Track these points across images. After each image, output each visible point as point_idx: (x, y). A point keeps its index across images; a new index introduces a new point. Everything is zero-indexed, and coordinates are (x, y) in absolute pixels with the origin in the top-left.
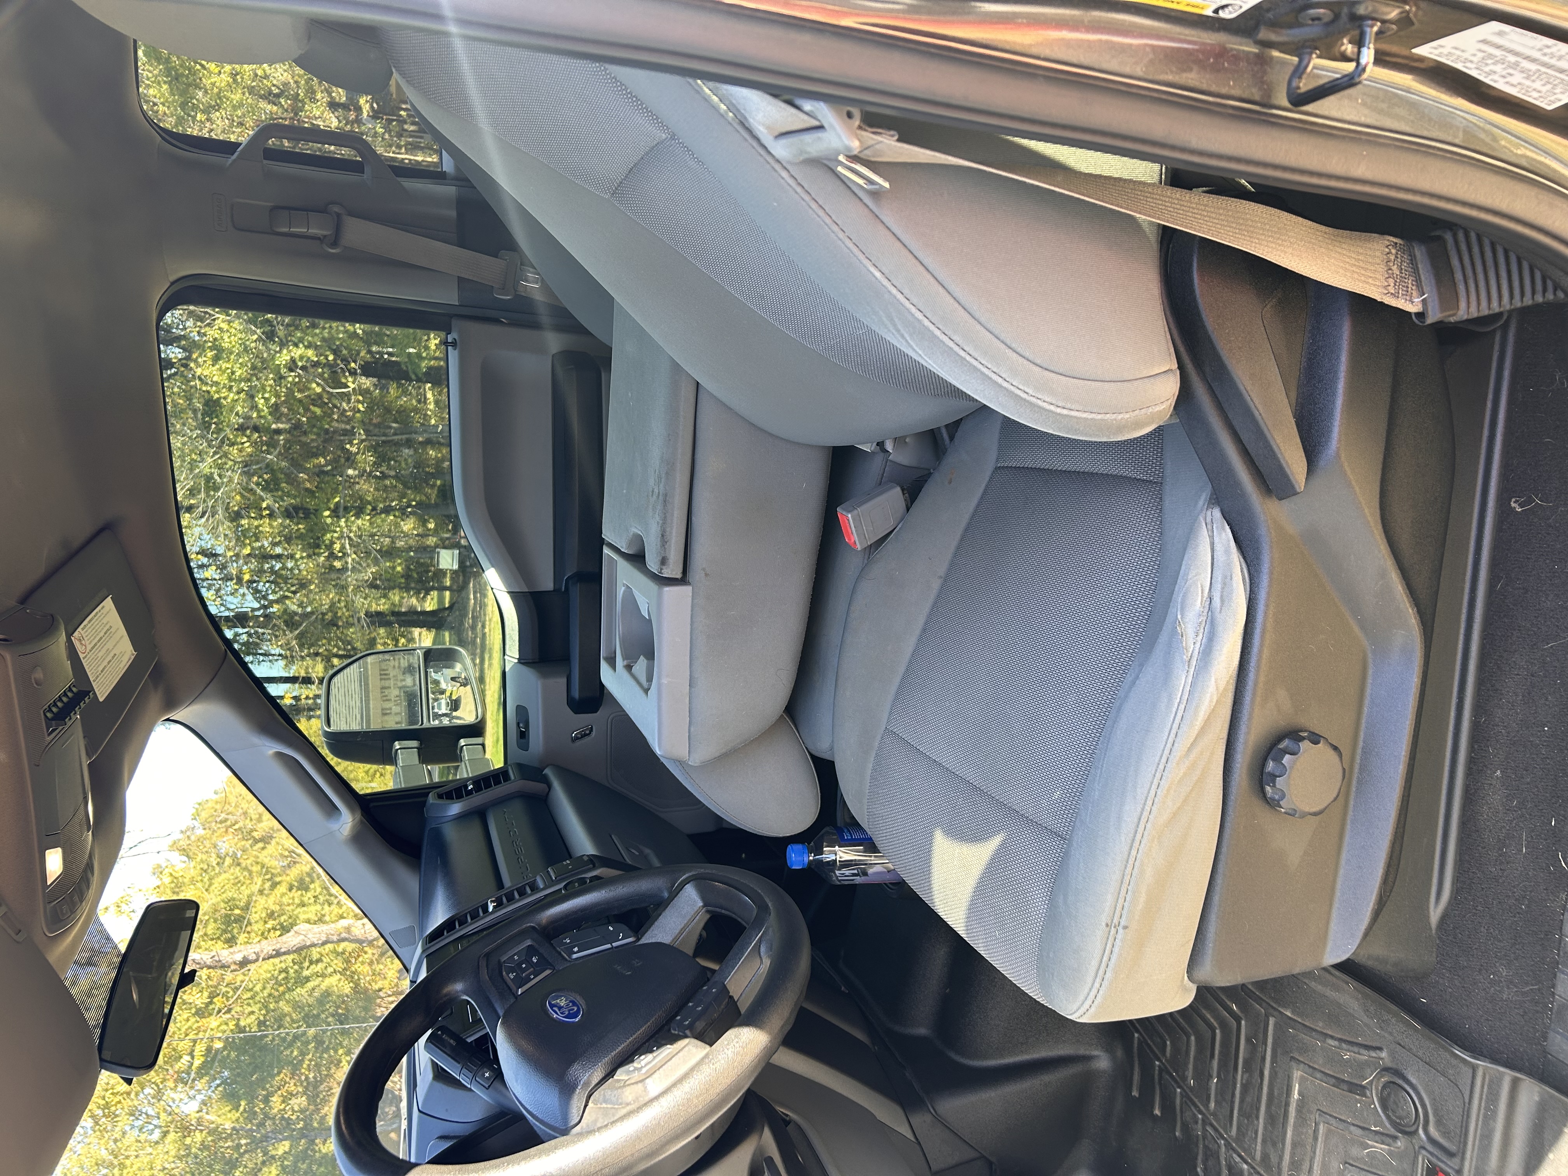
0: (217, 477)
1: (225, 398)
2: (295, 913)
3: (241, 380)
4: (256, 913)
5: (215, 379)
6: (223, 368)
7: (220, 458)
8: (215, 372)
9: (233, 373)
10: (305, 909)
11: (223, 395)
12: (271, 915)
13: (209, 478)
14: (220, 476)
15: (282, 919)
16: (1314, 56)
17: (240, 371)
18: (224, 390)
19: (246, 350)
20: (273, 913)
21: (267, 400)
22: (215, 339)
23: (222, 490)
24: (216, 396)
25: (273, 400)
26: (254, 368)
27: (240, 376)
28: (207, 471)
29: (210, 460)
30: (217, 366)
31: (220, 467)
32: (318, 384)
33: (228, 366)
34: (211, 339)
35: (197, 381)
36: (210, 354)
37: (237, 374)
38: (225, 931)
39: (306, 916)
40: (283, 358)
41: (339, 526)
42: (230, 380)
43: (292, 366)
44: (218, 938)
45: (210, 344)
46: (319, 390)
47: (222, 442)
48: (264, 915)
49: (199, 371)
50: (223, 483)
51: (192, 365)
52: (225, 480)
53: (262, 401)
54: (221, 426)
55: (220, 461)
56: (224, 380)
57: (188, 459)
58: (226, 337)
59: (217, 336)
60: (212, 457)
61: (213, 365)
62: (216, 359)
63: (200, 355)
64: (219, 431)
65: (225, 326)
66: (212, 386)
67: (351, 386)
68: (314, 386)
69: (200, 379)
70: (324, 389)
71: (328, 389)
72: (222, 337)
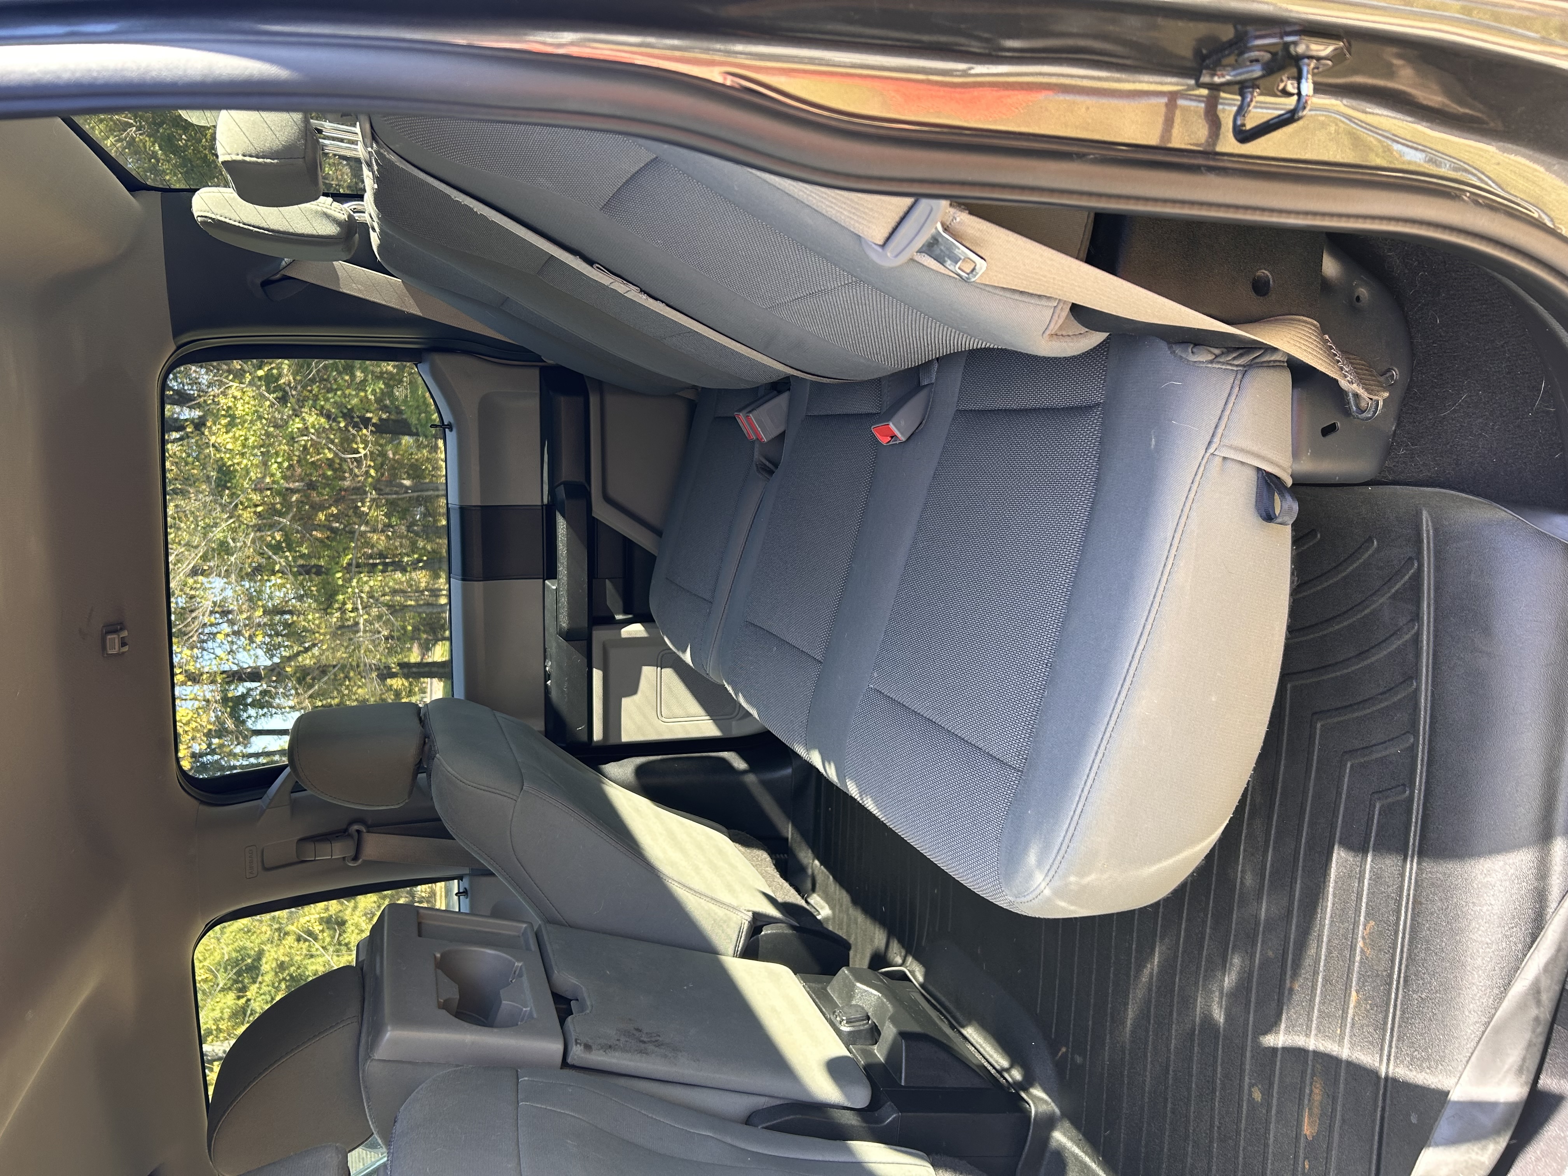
0: (230, 541)
1: (238, 464)
2: (304, 962)
3: (254, 448)
4: (266, 963)
5: (229, 446)
6: (237, 435)
7: (234, 522)
8: (229, 440)
9: (246, 439)
10: (313, 960)
11: (236, 461)
12: (282, 966)
13: (223, 544)
14: (234, 540)
15: (292, 969)
17: (253, 438)
18: (238, 457)
19: (260, 418)
20: (283, 963)
21: (280, 464)
22: (229, 408)
23: (235, 554)
24: (230, 463)
25: (286, 464)
26: (268, 435)
27: (253, 442)
28: (220, 535)
29: (224, 525)
30: (231, 434)
31: (234, 530)
32: (329, 449)
33: (241, 433)
34: (225, 407)
35: (211, 449)
36: (224, 421)
37: (251, 441)
38: (236, 982)
39: (314, 968)
40: (296, 425)
41: (351, 587)
42: (244, 446)
43: (304, 431)
44: (230, 989)
45: (223, 413)
46: (330, 456)
47: (236, 505)
48: (274, 965)
49: (213, 439)
50: (236, 547)
51: (206, 433)
52: (238, 544)
53: (275, 466)
54: (234, 490)
55: (233, 525)
56: (238, 448)
57: (201, 523)
58: (239, 405)
59: (230, 404)
60: (227, 521)
61: (227, 432)
62: (230, 427)
63: (215, 423)
64: (233, 496)
65: (238, 394)
66: (225, 453)
67: (363, 452)
68: (326, 451)
69: (213, 446)
70: (336, 455)
71: (340, 454)
72: (235, 405)
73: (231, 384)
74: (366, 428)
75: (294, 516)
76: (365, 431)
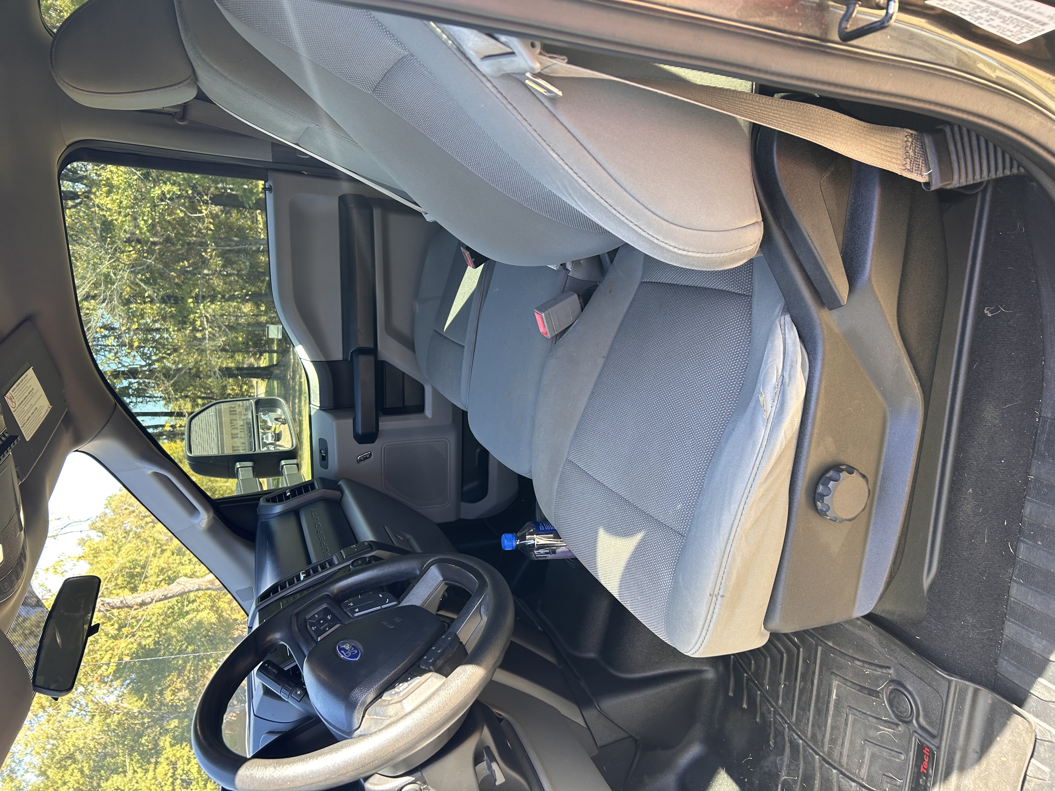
0: (112, 275)
1: (116, 220)
2: (178, 569)
3: (127, 208)
4: (151, 569)
5: (109, 206)
7: (114, 262)
8: (108, 202)
9: (121, 202)
10: (183, 567)
11: (114, 218)
12: (162, 570)
13: (107, 276)
14: (115, 274)
15: (170, 573)
16: (857, 6)
17: (126, 201)
18: (115, 214)
19: (130, 186)
20: (163, 569)
21: (146, 221)
22: (108, 179)
23: (116, 284)
24: (110, 218)
25: (150, 221)
26: (136, 198)
27: (126, 204)
28: (105, 270)
29: (107, 263)
30: (110, 198)
31: (115, 268)
32: (181, 211)
33: (117, 197)
34: (105, 179)
35: (96, 208)
36: (105, 189)
37: (124, 203)
38: (129, 583)
39: (185, 572)
40: (157, 192)
41: (199, 309)
42: (120, 208)
43: (163, 197)
44: (125, 587)
45: (104, 182)
46: (182, 215)
47: (115, 250)
48: (157, 570)
49: (97, 201)
50: (117, 279)
51: (92, 196)
52: (118, 277)
53: (142, 222)
54: (114, 239)
55: (114, 264)
56: (115, 207)
57: (92, 262)
58: (115, 178)
59: (109, 176)
60: (109, 261)
61: (107, 197)
62: (109, 193)
63: (98, 190)
64: (113, 243)
66: (106, 211)
68: (179, 211)
69: (98, 206)
70: (186, 214)
71: (189, 214)
72: (112, 177)
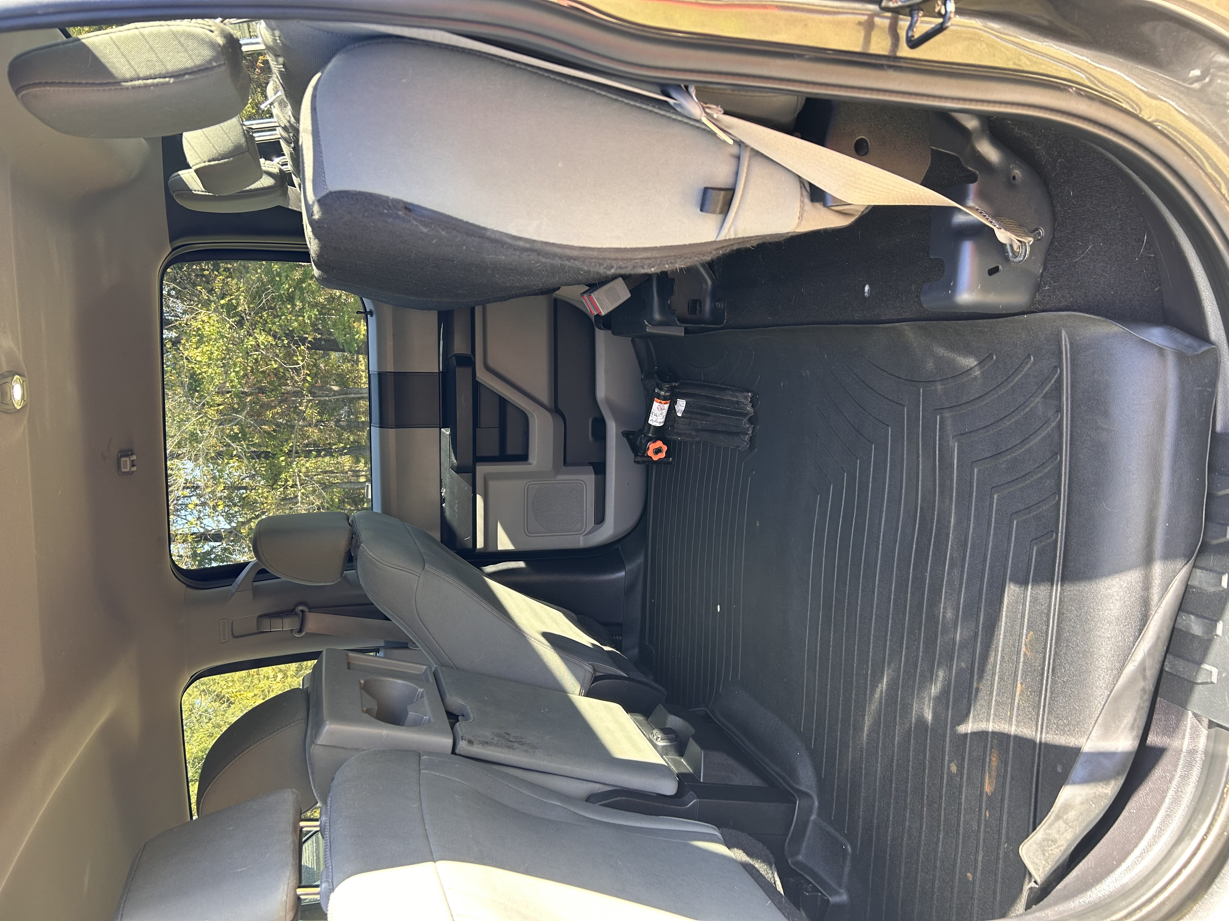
6: (204, 350)
65: (206, 319)
67: (301, 364)
73: (200, 311)
74: (304, 345)
75: (248, 413)
76: (302, 347)
